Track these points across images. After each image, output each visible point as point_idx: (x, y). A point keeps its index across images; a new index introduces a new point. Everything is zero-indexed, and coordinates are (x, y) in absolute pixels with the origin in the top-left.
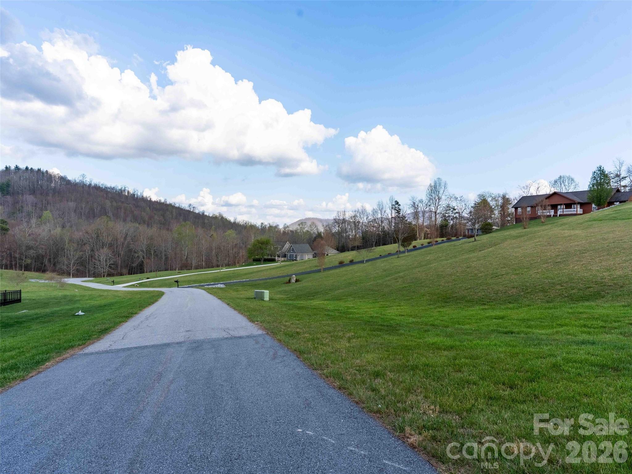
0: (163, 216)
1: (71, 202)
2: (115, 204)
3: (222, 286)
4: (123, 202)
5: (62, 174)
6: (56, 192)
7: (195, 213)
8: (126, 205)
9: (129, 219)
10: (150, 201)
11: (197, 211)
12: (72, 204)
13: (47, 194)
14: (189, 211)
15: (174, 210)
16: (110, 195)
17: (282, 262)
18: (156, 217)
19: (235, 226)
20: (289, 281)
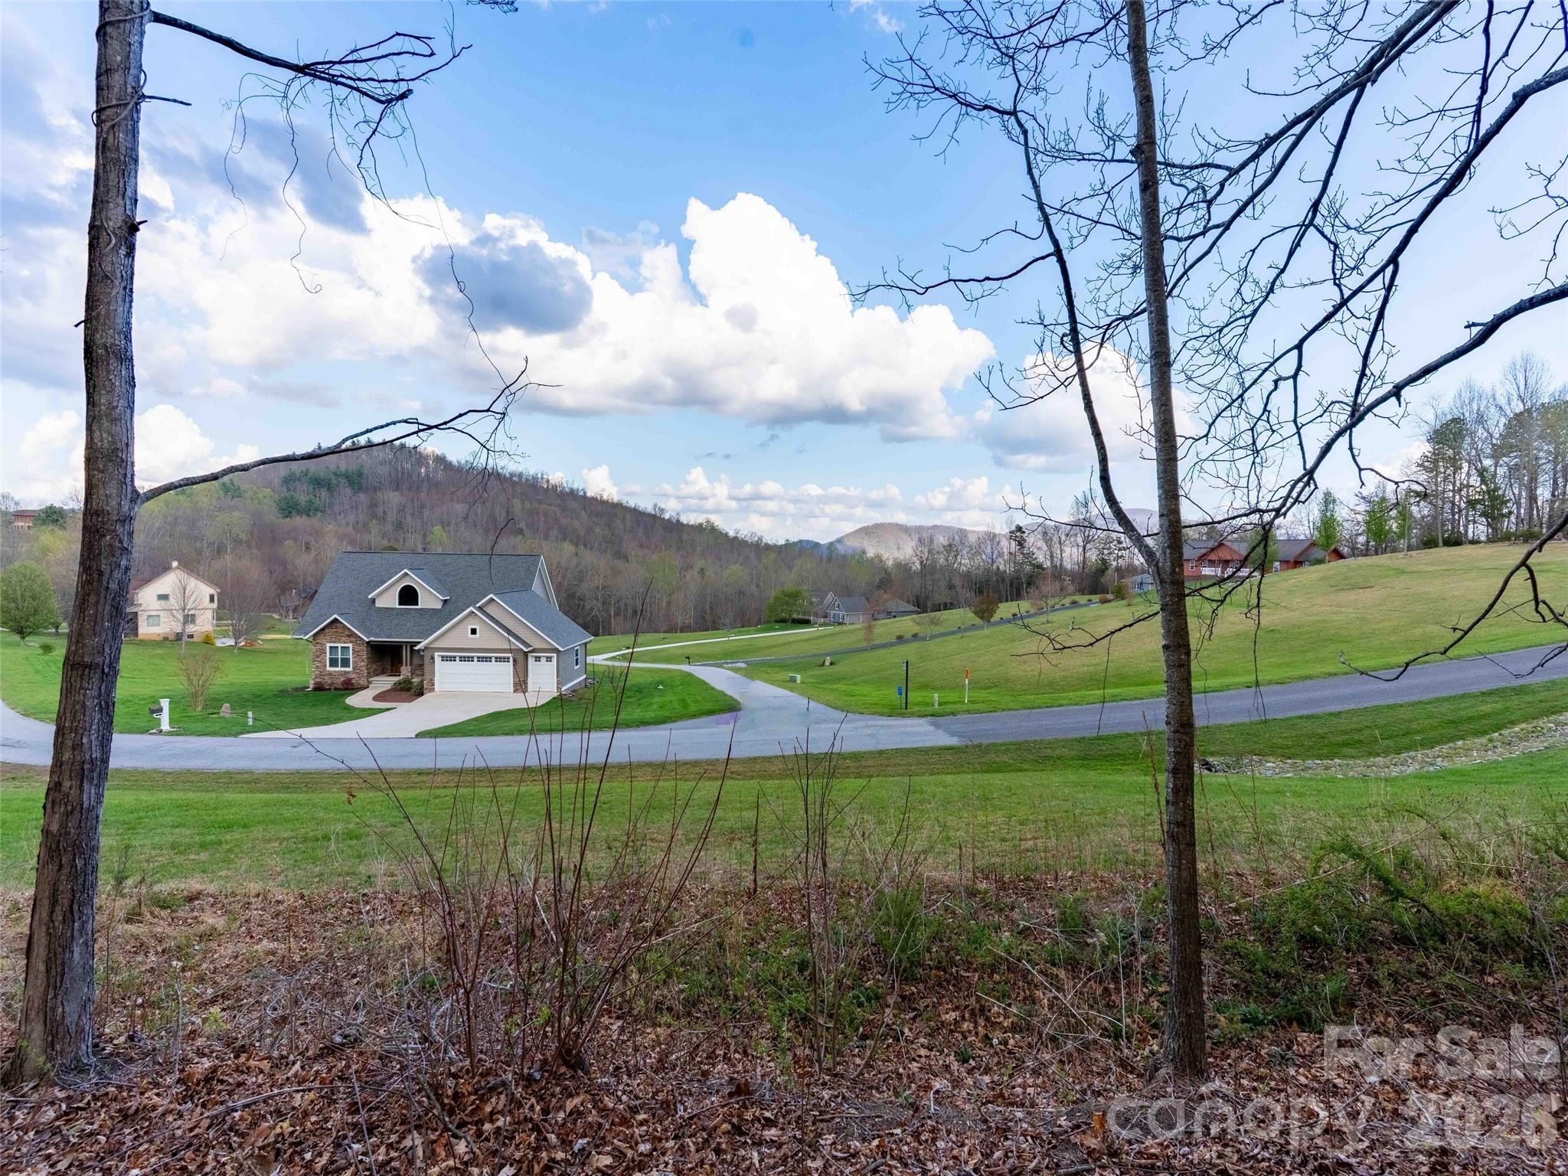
0: (609, 525)
1: (458, 502)
2: (527, 504)
3: (743, 665)
4: (540, 502)
5: (438, 452)
6: (432, 483)
7: (664, 519)
8: (545, 506)
9: (553, 533)
10: (585, 497)
11: (667, 516)
12: (460, 508)
13: (419, 489)
14: (653, 517)
15: (628, 516)
16: (519, 490)
17: (820, 626)
18: (597, 530)
19: (735, 546)
20: (823, 664)
